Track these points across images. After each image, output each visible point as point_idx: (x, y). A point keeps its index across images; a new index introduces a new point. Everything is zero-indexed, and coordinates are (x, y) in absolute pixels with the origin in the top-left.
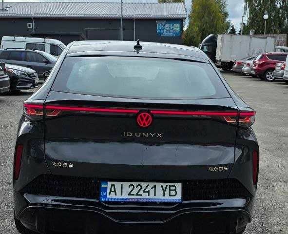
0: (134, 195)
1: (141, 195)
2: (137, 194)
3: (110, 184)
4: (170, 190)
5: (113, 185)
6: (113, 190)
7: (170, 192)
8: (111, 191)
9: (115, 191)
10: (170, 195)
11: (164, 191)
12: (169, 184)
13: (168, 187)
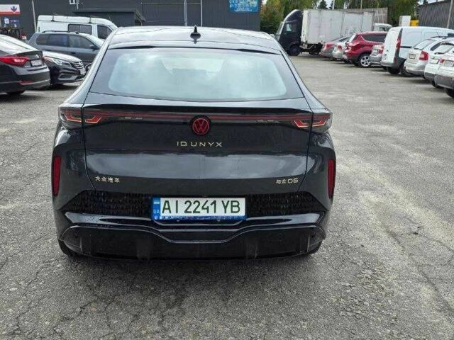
0: (190, 212)
1: (199, 212)
2: (195, 212)
3: (163, 200)
4: (232, 206)
5: (167, 202)
6: (167, 207)
7: (232, 209)
8: (164, 209)
9: (169, 209)
10: (232, 212)
11: (225, 207)
12: (230, 199)
13: (230, 203)
